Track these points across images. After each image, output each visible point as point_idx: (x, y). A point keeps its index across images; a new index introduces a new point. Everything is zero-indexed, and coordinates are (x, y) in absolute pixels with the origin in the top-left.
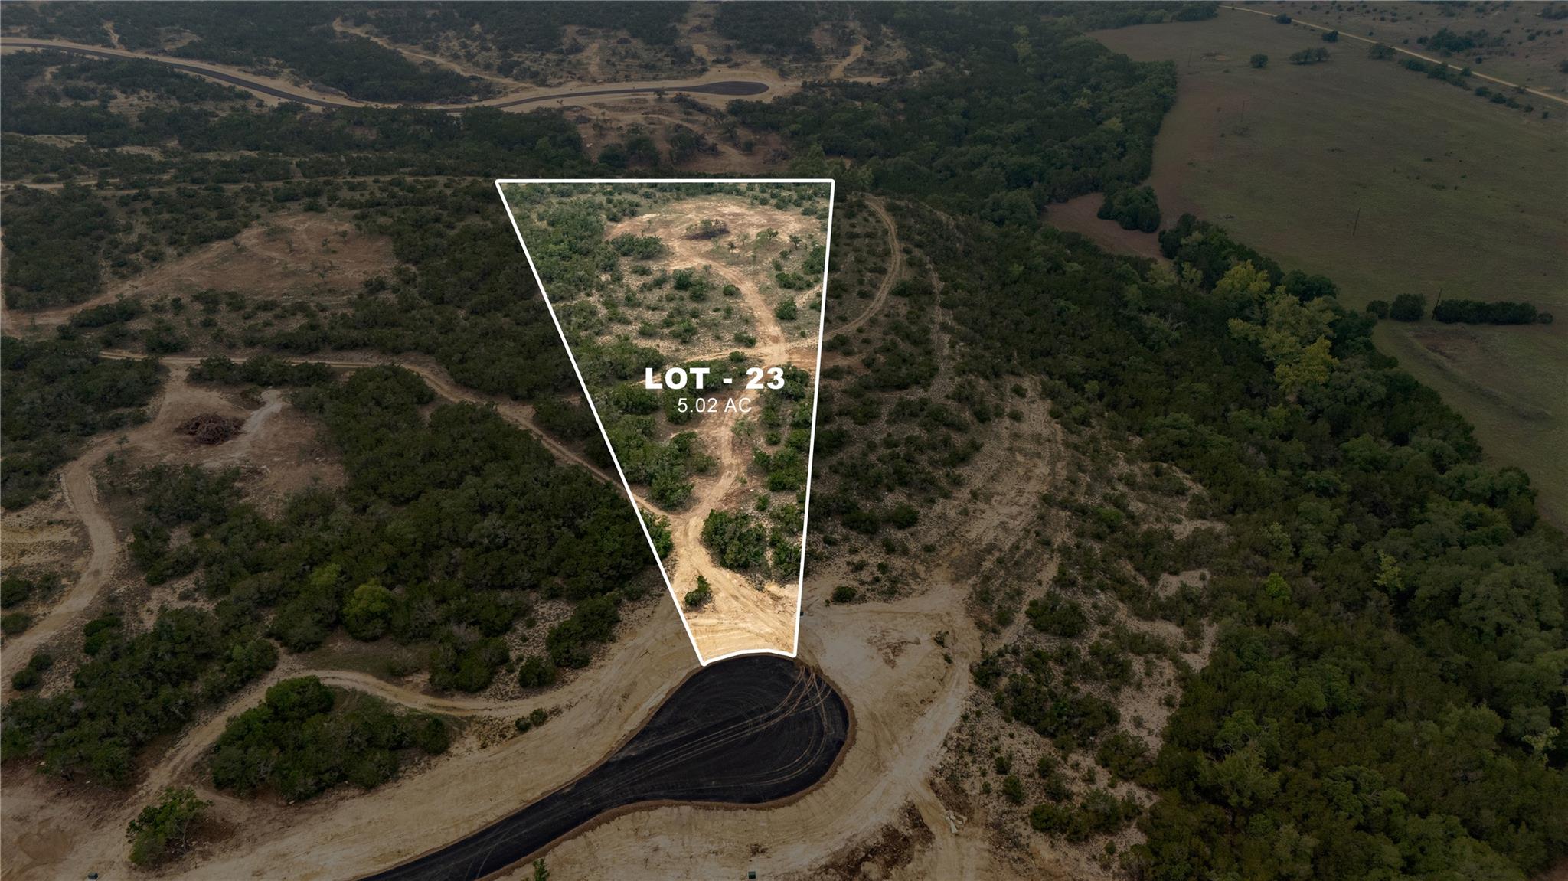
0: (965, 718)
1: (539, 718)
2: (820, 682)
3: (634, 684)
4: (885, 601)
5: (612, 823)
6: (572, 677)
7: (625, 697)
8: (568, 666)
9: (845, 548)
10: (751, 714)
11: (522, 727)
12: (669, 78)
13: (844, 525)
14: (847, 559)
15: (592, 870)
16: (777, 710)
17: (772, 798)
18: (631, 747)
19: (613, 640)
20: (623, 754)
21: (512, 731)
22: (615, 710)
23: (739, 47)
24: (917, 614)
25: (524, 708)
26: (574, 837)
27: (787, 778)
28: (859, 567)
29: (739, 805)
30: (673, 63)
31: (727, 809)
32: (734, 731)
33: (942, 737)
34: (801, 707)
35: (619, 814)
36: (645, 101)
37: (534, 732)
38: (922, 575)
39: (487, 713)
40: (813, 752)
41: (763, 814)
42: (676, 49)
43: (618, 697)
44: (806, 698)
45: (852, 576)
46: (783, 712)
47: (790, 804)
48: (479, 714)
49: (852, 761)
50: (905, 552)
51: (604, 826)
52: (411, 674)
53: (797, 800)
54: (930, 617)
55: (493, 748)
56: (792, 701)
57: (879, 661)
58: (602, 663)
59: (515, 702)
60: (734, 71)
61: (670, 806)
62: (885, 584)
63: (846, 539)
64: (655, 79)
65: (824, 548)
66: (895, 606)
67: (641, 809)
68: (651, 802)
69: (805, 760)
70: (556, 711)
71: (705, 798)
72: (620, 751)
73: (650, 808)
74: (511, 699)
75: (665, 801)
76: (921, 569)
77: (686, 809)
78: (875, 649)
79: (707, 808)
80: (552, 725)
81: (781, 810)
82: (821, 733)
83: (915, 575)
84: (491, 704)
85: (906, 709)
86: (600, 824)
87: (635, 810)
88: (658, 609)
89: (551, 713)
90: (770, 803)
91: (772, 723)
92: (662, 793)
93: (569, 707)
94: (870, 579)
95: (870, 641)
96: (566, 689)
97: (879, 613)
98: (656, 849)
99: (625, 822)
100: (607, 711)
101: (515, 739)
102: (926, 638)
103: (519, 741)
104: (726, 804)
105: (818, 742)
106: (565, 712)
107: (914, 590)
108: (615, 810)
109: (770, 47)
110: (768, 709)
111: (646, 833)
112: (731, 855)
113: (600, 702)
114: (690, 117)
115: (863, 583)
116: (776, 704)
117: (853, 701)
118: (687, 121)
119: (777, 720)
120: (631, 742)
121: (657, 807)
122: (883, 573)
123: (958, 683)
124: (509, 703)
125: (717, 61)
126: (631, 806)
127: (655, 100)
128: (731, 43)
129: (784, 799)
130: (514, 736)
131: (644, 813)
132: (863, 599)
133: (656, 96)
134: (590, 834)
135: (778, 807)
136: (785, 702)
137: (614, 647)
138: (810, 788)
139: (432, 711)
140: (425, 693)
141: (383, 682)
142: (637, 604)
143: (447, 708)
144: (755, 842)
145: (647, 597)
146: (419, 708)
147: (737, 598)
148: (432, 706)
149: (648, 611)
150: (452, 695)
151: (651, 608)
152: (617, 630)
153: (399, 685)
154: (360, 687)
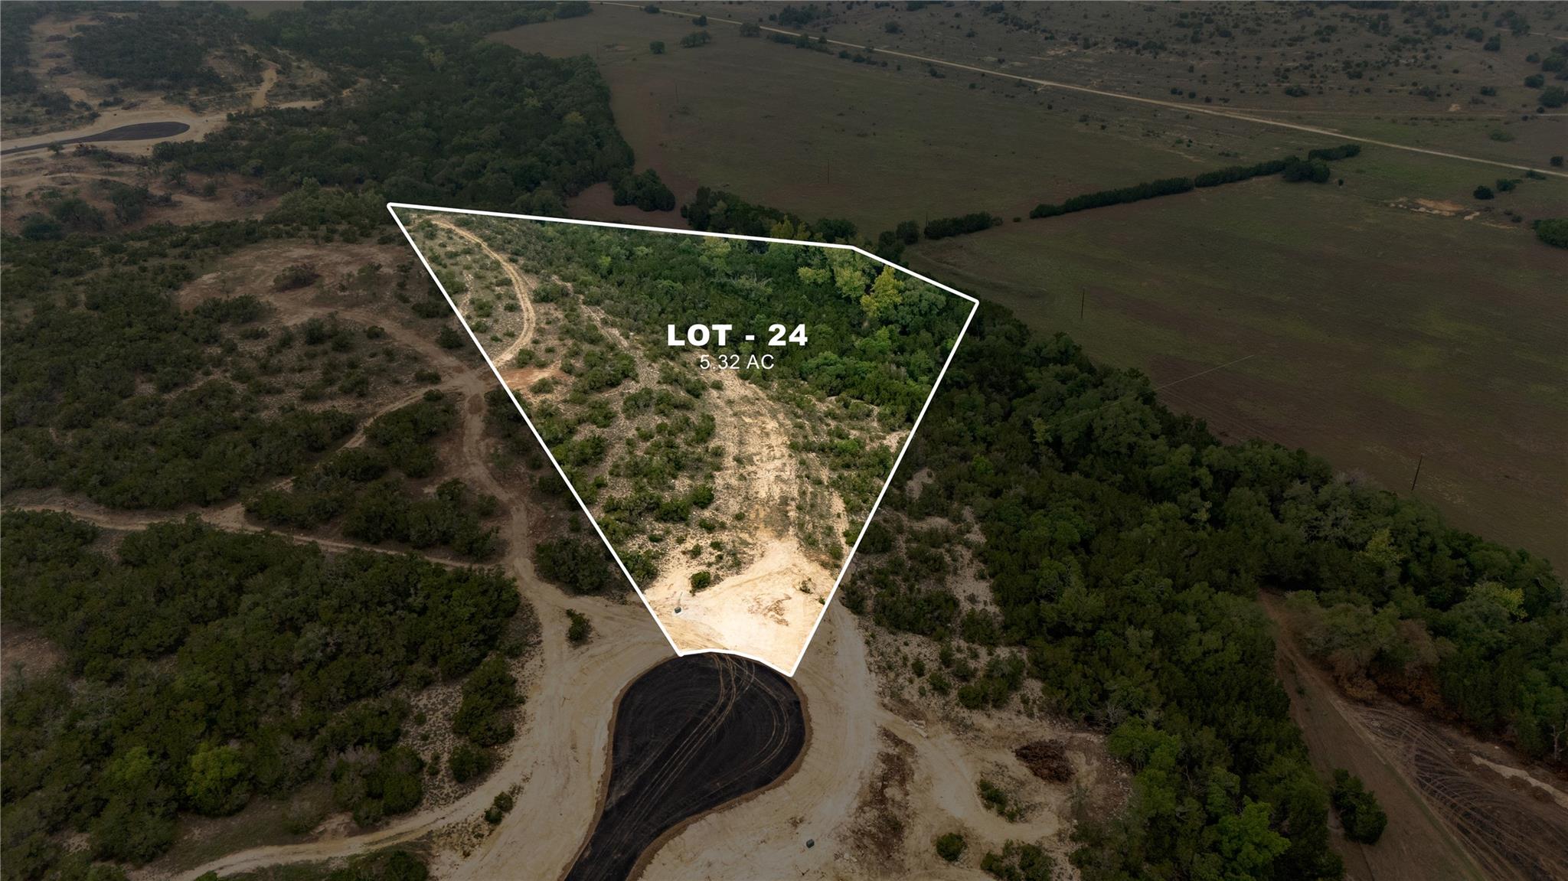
0: (867, 643)
1: (504, 804)
2: (739, 663)
3: (573, 732)
4: (737, 573)
5: (653, 861)
6: (507, 752)
7: (574, 748)
8: (494, 744)
9: (671, 540)
10: (703, 713)
11: (493, 818)
12: (52, 130)
13: (657, 520)
14: (680, 550)
16: (722, 700)
17: (779, 773)
18: (615, 789)
19: (521, 702)
20: (614, 799)
21: (485, 827)
22: (575, 763)
23: (125, 86)
24: (770, 574)
25: (480, 799)
27: (777, 751)
28: (696, 552)
29: (756, 792)
30: (48, 112)
31: (748, 800)
32: (700, 733)
33: (864, 666)
34: (740, 688)
35: (656, 851)
36: (39, 160)
37: (508, 819)
38: (750, 541)
39: (441, 824)
40: (781, 720)
41: (782, 792)
42: (44, 97)
43: (569, 751)
44: (738, 680)
45: (695, 562)
46: (729, 699)
47: (797, 771)
48: (433, 827)
49: (817, 714)
50: (723, 526)
52: (318, 824)
53: (799, 766)
54: (783, 573)
55: (478, 852)
56: (728, 687)
57: (773, 625)
58: (527, 727)
59: (463, 801)
60: (133, 113)
61: (696, 821)
62: (728, 560)
63: (668, 532)
64: (35, 133)
65: (654, 546)
66: (747, 574)
67: (672, 837)
68: (676, 827)
69: (780, 730)
70: (517, 790)
71: (722, 800)
72: (609, 796)
73: (679, 832)
74: (457, 798)
75: (688, 819)
76: (745, 536)
77: (712, 818)
78: (761, 616)
79: (730, 807)
80: (521, 803)
81: (793, 780)
82: (775, 703)
83: (745, 543)
84: (438, 812)
85: (822, 654)
86: (643, 868)
87: (667, 840)
88: (545, 657)
89: (512, 793)
90: (781, 777)
91: (726, 712)
92: (679, 814)
93: (525, 780)
94: (713, 559)
95: (751, 611)
96: (509, 765)
97: (740, 585)
98: (710, 865)
99: (664, 855)
100: (566, 767)
101: (494, 833)
102: (791, 592)
103: (500, 834)
104: (743, 796)
105: (778, 710)
106: (526, 786)
107: (753, 556)
108: (648, 849)
109: (164, 81)
110: (714, 702)
111: (691, 855)
112: (777, 837)
113: (554, 762)
114: (111, 170)
115: (710, 565)
116: (717, 696)
118: (110, 174)
119: (729, 708)
120: (611, 785)
121: (685, 828)
122: (721, 550)
123: (842, 618)
124: (458, 804)
125: (106, 104)
126: (660, 838)
127: (52, 157)
128: (114, 81)
129: (789, 770)
130: (491, 832)
131: (677, 839)
132: (718, 579)
133: (52, 152)
135: (789, 777)
136: (723, 691)
137: (527, 708)
138: (803, 750)
139: (374, 848)
140: (352, 834)
141: (290, 848)
142: (523, 659)
143: (390, 838)
144: (789, 816)
145: (528, 648)
146: (359, 851)
147: (612, 619)
148: (371, 844)
149: (537, 661)
150: (387, 824)
151: (538, 658)
152: (519, 690)
153: (315, 840)
154: (265, 863)
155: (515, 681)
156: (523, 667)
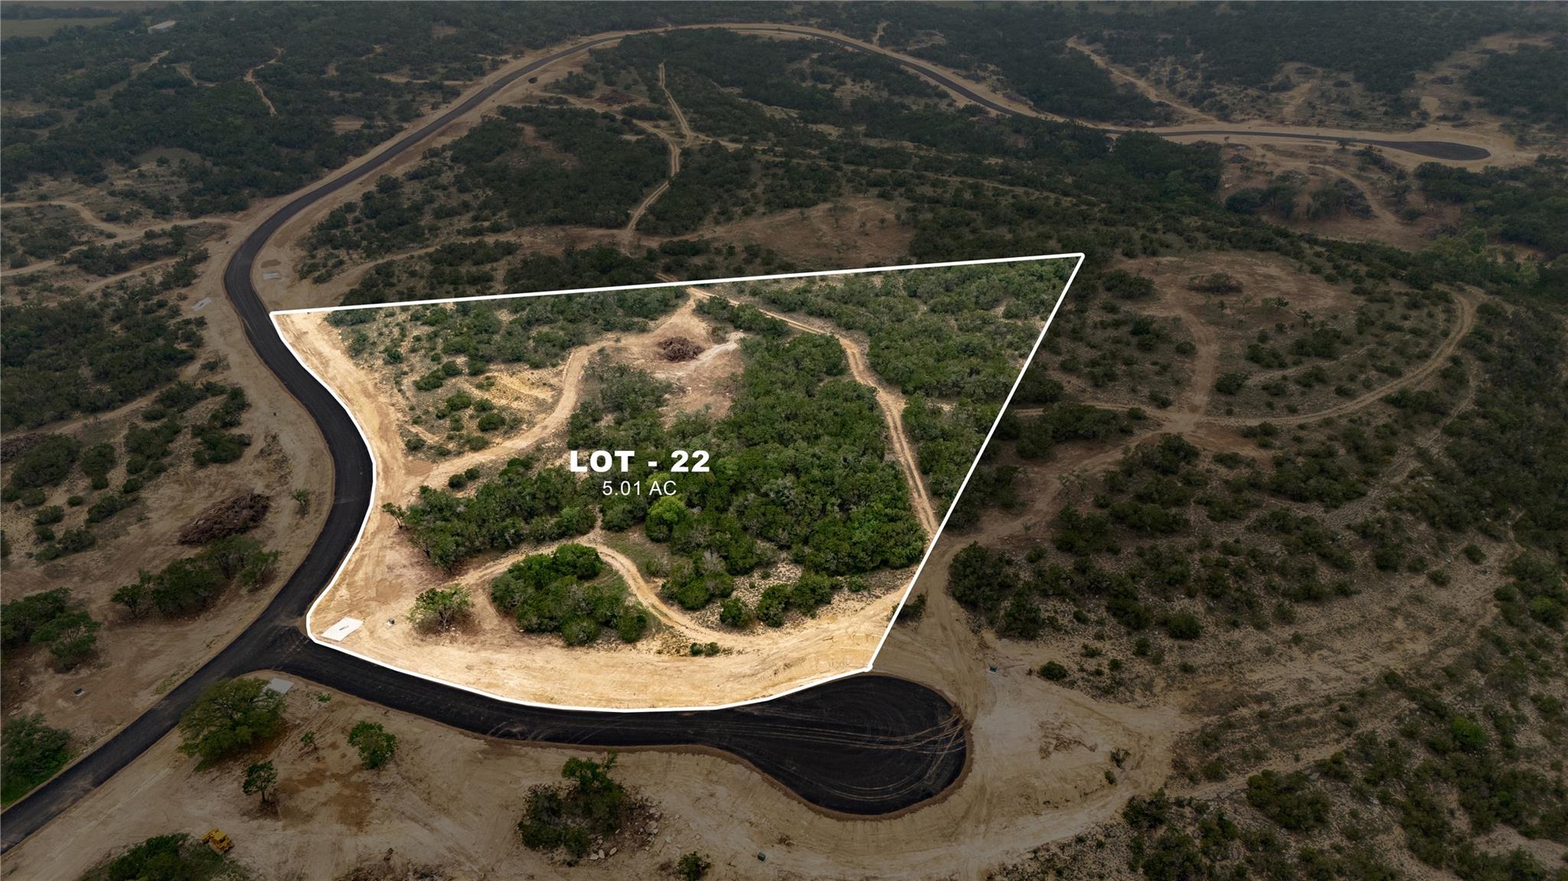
0: (1081, 840)
1: (712, 650)
2: (961, 734)
3: (803, 659)
4: (1092, 696)
5: (696, 756)
6: (760, 631)
7: (787, 666)
8: (764, 621)
9: (1092, 630)
10: (875, 731)
11: (696, 651)
12: (1369, 129)
13: (1108, 607)
15: (656, 783)
16: (899, 739)
17: (828, 806)
18: (759, 707)
19: (813, 617)
20: (748, 710)
21: (688, 650)
22: (771, 672)
24: (1116, 723)
25: (705, 637)
26: (662, 751)
27: (855, 797)
28: (1092, 654)
29: (797, 796)
31: (786, 794)
32: (848, 737)
33: (1039, 844)
34: (922, 748)
35: (706, 753)
36: (1318, 149)
37: (701, 660)
38: (1158, 690)
39: (683, 629)
40: (897, 790)
41: (811, 814)
43: (781, 664)
44: (935, 742)
45: (1078, 658)
46: (903, 744)
47: (839, 819)
48: (677, 627)
49: (927, 815)
50: (1158, 661)
51: (689, 755)
52: (660, 577)
53: (848, 819)
54: (1128, 732)
55: (665, 657)
56: (917, 739)
57: (1034, 747)
58: (792, 631)
59: (708, 631)
60: (1457, 132)
61: (746, 767)
62: (1106, 681)
63: (1101, 623)
64: (1348, 127)
65: (1069, 621)
66: (1103, 707)
67: (724, 758)
68: (735, 756)
69: (884, 792)
70: (728, 652)
71: (776, 776)
73: (731, 761)
74: (708, 627)
75: (746, 762)
76: (1161, 684)
77: (756, 776)
78: (1041, 734)
79: (772, 785)
80: (718, 661)
81: (828, 820)
82: (919, 778)
83: (1149, 689)
84: (691, 624)
85: (1023, 800)
86: (686, 752)
87: (719, 756)
88: (868, 608)
89: (724, 650)
90: (824, 809)
91: (885, 747)
92: (749, 754)
93: (740, 652)
94: (1094, 669)
95: (1042, 725)
96: (751, 638)
97: (1076, 704)
98: (712, 795)
99: (706, 761)
100: (764, 670)
101: (686, 658)
102: (1106, 749)
103: (686, 661)
104: (788, 790)
105: (911, 783)
106: (734, 655)
107: (1134, 700)
108: (705, 747)
110: (893, 734)
111: (715, 778)
112: (762, 833)
113: (766, 661)
114: (1364, 174)
115: (1082, 670)
116: (903, 734)
117: (975, 767)
118: (1357, 176)
119: (892, 747)
121: (737, 762)
122: (1113, 671)
123: (1104, 806)
124: (703, 629)
126: (718, 752)
129: (837, 813)
130: (685, 655)
131: (724, 762)
132: (1072, 684)
134: (674, 755)
135: (827, 816)
136: (912, 737)
137: (810, 622)
138: (868, 816)
139: (651, 610)
140: (657, 595)
141: (638, 575)
142: (854, 596)
143: (661, 613)
144: (788, 833)
145: (866, 593)
146: (645, 604)
147: (944, 629)
148: (653, 606)
149: (858, 606)
150: (672, 605)
151: (863, 604)
152: (822, 610)
153: (647, 582)
154: (622, 572)
155: (829, 603)
156: (846, 600)
